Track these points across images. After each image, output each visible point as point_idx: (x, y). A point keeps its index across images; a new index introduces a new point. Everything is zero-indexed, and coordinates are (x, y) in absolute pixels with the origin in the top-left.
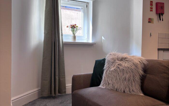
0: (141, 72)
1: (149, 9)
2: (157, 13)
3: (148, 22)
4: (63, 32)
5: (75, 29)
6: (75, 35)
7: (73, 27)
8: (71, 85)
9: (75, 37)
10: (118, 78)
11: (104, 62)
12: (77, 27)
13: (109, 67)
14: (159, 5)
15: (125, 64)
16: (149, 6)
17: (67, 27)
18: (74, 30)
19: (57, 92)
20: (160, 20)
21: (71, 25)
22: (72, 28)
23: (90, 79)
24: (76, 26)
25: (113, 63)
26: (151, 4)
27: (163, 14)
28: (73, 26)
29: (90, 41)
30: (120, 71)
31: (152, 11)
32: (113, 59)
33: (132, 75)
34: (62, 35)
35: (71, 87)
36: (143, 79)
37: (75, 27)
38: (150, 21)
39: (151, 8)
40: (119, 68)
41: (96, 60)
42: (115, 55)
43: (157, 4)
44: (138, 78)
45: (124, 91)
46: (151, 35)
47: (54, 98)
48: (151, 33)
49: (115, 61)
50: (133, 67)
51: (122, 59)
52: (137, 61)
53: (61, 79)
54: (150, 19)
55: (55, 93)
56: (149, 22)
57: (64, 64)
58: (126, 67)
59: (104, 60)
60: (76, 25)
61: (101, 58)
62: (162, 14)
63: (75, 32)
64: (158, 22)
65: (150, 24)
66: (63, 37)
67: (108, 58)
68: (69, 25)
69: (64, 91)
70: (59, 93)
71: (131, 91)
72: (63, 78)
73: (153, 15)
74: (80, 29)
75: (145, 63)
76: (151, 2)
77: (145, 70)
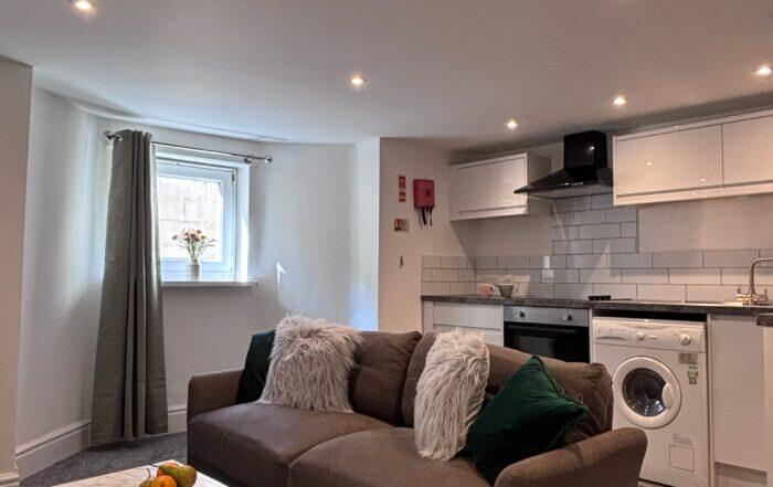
0: (350, 362)
1: (397, 197)
2: (416, 207)
3: (393, 228)
4: (161, 256)
5: (198, 245)
6: (196, 261)
7: (192, 239)
8: (185, 406)
9: (195, 268)
10: (300, 378)
11: (273, 339)
12: (203, 238)
13: (282, 354)
14: (422, 186)
15: (315, 345)
16: (397, 189)
17: (175, 238)
18: (194, 248)
19: (141, 429)
20: (425, 223)
21: (187, 234)
22: (188, 240)
23: (237, 383)
24: (199, 236)
25: (291, 341)
26: (402, 184)
27: (432, 208)
28: (193, 236)
29: (244, 278)
30: (304, 361)
31: (404, 200)
32: (290, 333)
33: (329, 369)
34: (158, 263)
35: (186, 412)
36: (353, 376)
37: (197, 240)
38: (400, 226)
39: (402, 194)
40: (302, 354)
41: (254, 333)
42: (295, 323)
43: (416, 183)
44: (341, 375)
45: (312, 408)
46: (402, 262)
47: (131, 446)
48: (402, 257)
49: (294, 337)
50: (332, 351)
51: (312, 334)
52: (339, 338)
53: (155, 391)
54: (399, 220)
55: (135, 434)
56: (396, 229)
57: (162, 345)
58: (316, 352)
59: (272, 334)
60: (199, 232)
61: (265, 331)
62: (430, 208)
63: (196, 252)
64: (421, 228)
65: (398, 233)
66: (162, 268)
67: (282, 330)
68: (179, 233)
69: (161, 425)
70: (147, 432)
71: (327, 405)
72: (158, 387)
73: (408, 211)
74: (213, 243)
75: (359, 341)
76: (402, 178)
77: (359, 356)
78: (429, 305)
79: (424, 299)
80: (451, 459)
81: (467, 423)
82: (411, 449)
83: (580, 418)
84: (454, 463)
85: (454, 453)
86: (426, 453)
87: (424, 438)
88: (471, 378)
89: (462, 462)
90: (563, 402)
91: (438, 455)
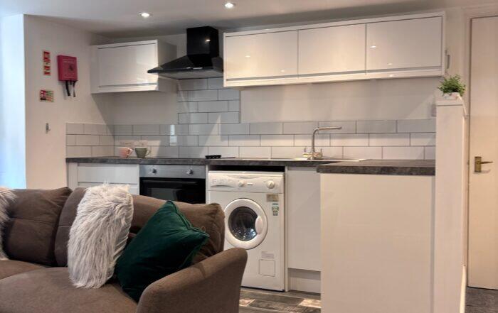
1: (42, 70)
2: (60, 79)
3: (38, 98)
14: (65, 62)
16: (41, 64)
20: (69, 95)
26: (46, 59)
27: (75, 82)
31: (48, 73)
36: (6, 229)
38: (45, 96)
39: (47, 68)
43: (60, 59)
46: (47, 129)
48: (47, 124)
54: (44, 91)
56: (43, 99)
62: (74, 81)
64: (65, 99)
65: (44, 103)
75: (12, 198)
76: (46, 53)
77: (12, 211)
78: (73, 166)
79: (69, 160)
80: (103, 286)
81: (116, 256)
82: (66, 283)
83: (204, 243)
84: (105, 288)
85: (104, 280)
86: (80, 284)
87: (78, 272)
88: (119, 221)
89: (112, 288)
90: (191, 233)
91: (91, 284)
